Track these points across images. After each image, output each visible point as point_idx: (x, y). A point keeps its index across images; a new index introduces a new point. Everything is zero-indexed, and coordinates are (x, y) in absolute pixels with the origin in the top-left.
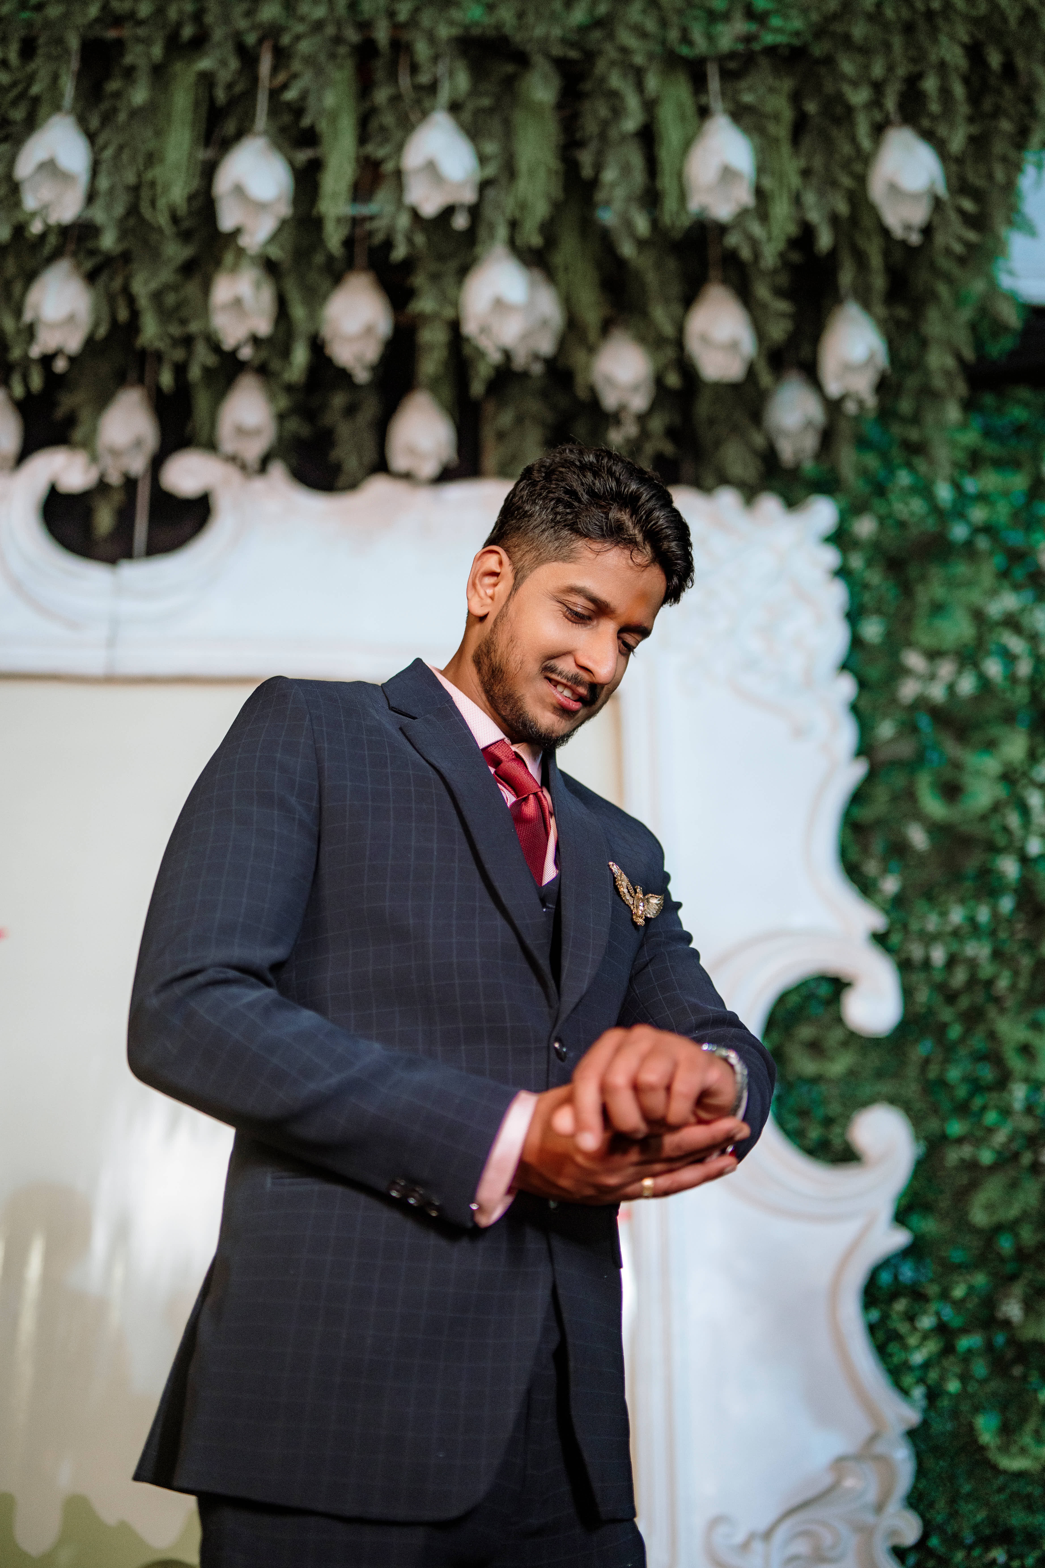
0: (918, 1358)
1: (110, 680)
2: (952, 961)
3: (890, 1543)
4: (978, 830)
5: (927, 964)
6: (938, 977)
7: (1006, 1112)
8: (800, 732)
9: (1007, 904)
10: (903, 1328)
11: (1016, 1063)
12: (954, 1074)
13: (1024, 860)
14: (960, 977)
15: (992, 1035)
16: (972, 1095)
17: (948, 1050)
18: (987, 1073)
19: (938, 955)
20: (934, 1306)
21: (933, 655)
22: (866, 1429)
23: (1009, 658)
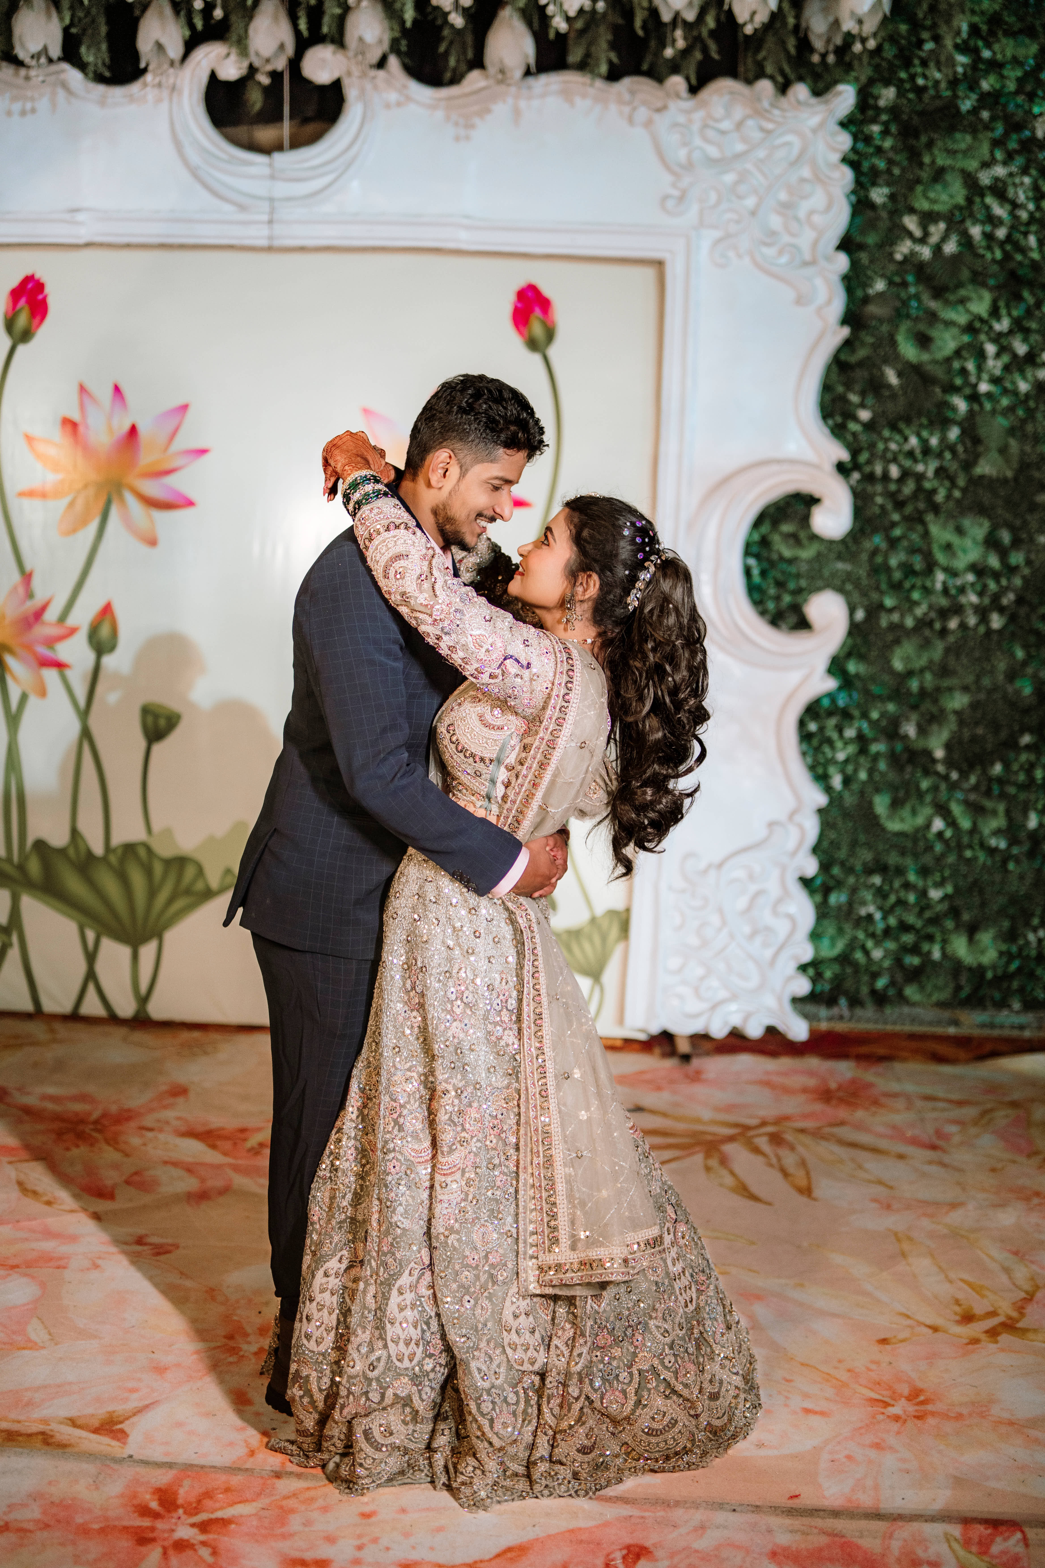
0: (841, 756)
1: (270, 249)
2: (905, 474)
3: (797, 875)
4: (939, 372)
5: (886, 477)
6: (893, 487)
7: (927, 591)
8: (800, 301)
9: (954, 433)
10: (835, 736)
11: (940, 557)
12: (893, 562)
13: (974, 397)
14: (909, 488)
15: (926, 534)
16: (906, 577)
17: (893, 543)
18: (918, 563)
19: (894, 471)
20: (856, 724)
21: (927, 218)
22: (791, 803)
23: (992, 220)
